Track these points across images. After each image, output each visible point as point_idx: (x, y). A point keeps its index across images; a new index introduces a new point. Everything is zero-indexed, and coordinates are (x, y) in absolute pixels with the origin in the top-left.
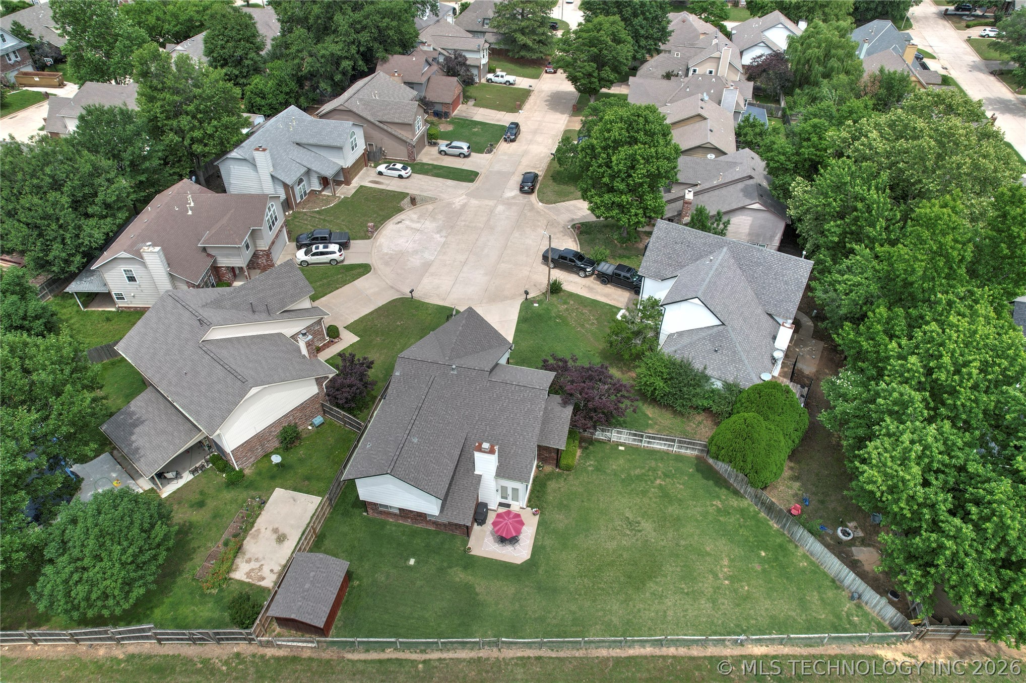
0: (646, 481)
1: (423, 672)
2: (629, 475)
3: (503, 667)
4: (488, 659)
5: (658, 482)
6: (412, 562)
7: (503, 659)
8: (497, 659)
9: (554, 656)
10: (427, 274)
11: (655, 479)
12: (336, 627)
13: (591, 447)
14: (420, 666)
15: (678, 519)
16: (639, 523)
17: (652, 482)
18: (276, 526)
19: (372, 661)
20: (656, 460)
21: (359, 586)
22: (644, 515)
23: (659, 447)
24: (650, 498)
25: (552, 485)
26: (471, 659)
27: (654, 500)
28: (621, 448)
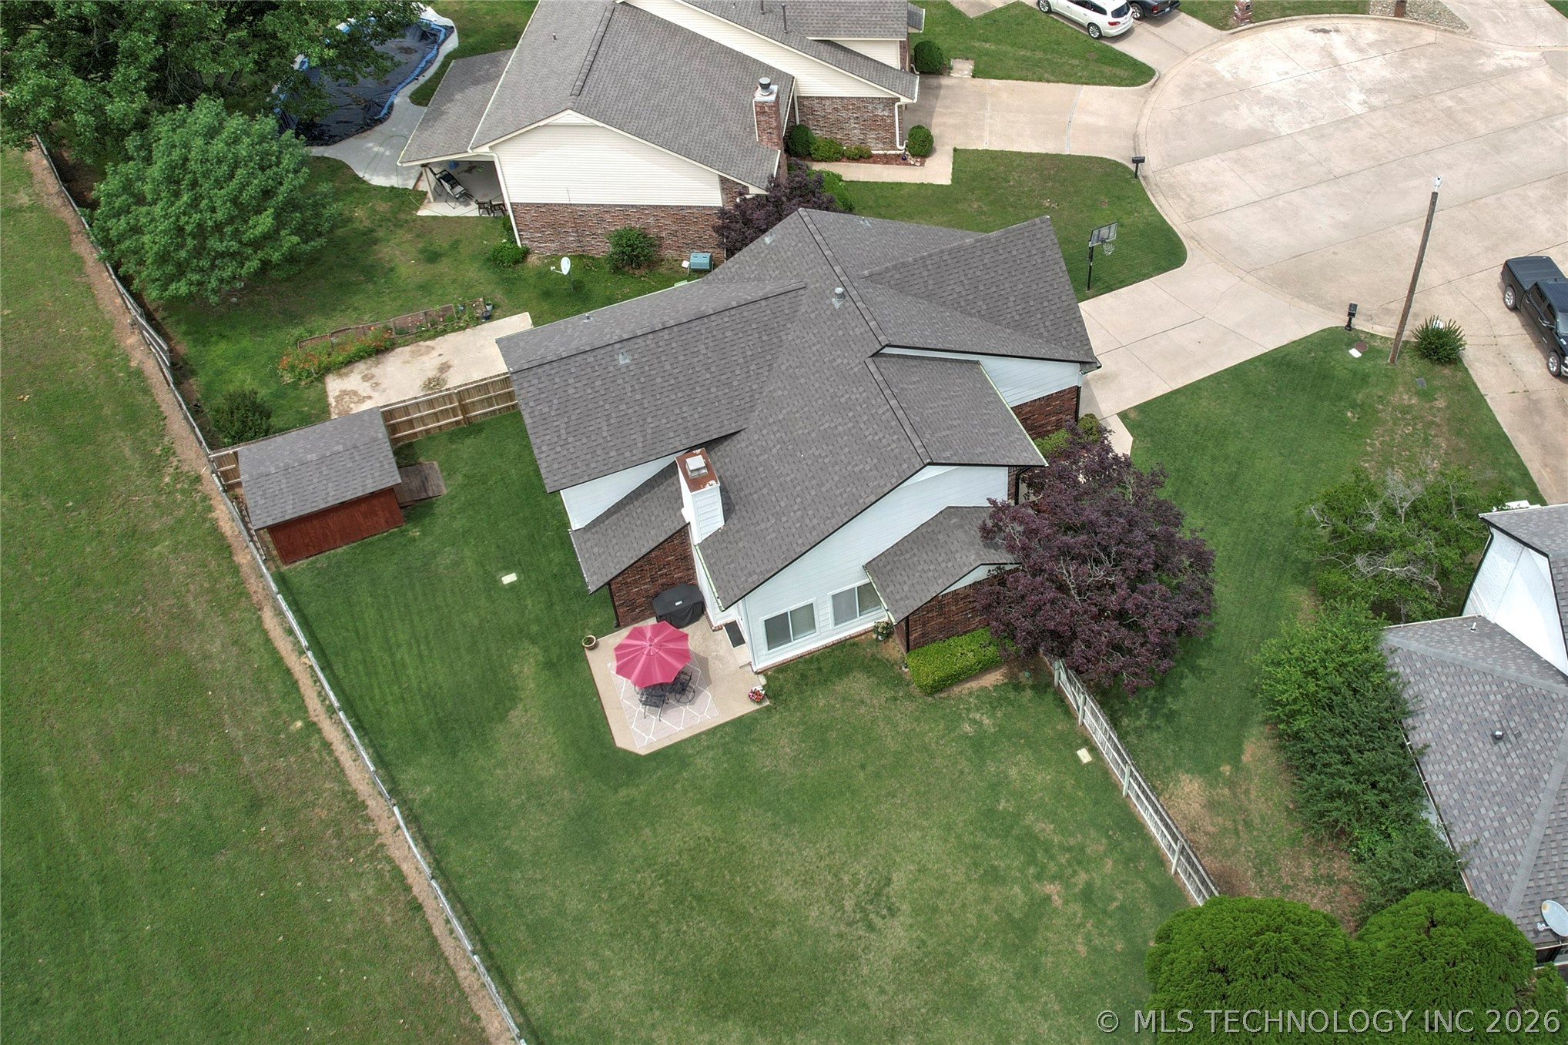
0: (1032, 860)
1: (289, 736)
2: (1017, 816)
3: (362, 854)
4: (369, 820)
5: (1052, 889)
6: (509, 578)
7: (382, 845)
8: (377, 834)
9: (436, 931)
10: (1232, 154)
11: (1053, 879)
12: (312, 563)
13: (1029, 693)
14: (299, 724)
15: (972, 995)
16: (893, 911)
17: (1039, 877)
18: (455, 362)
19: (274, 652)
20: (1114, 846)
21: (414, 540)
22: (925, 913)
23: (1154, 830)
24: (986, 899)
25: (858, 685)
26: (354, 793)
27: (988, 910)
28: (1084, 755)
